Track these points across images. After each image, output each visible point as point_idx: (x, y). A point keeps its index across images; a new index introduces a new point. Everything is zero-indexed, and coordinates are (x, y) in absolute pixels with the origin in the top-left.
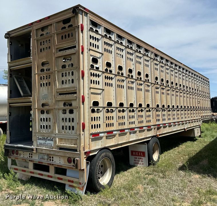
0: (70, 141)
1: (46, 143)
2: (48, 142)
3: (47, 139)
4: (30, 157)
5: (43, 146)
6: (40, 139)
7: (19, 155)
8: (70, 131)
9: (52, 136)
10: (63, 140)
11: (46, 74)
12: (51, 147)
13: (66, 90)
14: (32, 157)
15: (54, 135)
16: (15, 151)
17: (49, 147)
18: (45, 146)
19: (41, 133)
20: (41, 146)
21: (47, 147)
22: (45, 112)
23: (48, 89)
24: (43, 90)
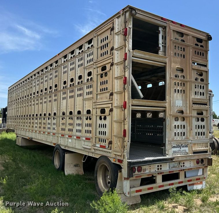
0: (201, 144)
1: (180, 150)
2: (182, 149)
3: (181, 146)
4: (158, 169)
5: (178, 153)
6: (174, 147)
7: (143, 171)
8: (201, 137)
9: (189, 142)
10: (196, 145)
11: (181, 81)
12: (186, 153)
13: (201, 101)
14: (161, 169)
15: (190, 141)
16: (136, 168)
17: (184, 154)
18: (180, 153)
19: (175, 141)
20: (176, 154)
21: (181, 154)
22: (180, 119)
23: (182, 96)
24: (177, 96)
